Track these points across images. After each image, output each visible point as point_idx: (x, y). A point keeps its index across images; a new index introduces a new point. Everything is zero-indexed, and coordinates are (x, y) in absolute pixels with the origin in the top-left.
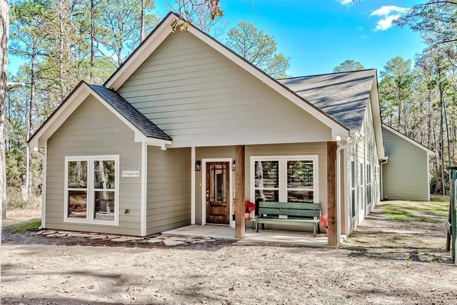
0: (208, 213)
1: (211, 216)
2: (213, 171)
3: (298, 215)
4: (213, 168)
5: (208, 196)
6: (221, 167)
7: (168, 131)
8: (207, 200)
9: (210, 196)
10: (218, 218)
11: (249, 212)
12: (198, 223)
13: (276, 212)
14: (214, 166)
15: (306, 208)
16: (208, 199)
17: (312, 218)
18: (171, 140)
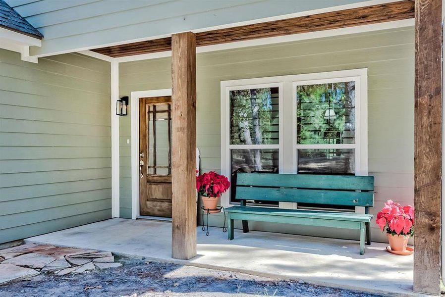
0: (143, 196)
1: (148, 203)
2: (151, 115)
3: (322, 201)
4: (152, 109)
5: (142, 163)
6: (166, 108)
7: (33, 18)
8: (141, 172)
9: (145, 163)
10: (161, 206)
11: (215, 195)
12: (125, 215)
13: (273, 195)
14: (155, 107)
15: (340, 187)
16: (143, 170)
17: (352, 208)
18: (40, 36)
